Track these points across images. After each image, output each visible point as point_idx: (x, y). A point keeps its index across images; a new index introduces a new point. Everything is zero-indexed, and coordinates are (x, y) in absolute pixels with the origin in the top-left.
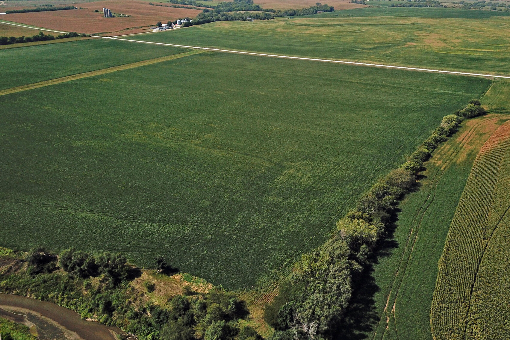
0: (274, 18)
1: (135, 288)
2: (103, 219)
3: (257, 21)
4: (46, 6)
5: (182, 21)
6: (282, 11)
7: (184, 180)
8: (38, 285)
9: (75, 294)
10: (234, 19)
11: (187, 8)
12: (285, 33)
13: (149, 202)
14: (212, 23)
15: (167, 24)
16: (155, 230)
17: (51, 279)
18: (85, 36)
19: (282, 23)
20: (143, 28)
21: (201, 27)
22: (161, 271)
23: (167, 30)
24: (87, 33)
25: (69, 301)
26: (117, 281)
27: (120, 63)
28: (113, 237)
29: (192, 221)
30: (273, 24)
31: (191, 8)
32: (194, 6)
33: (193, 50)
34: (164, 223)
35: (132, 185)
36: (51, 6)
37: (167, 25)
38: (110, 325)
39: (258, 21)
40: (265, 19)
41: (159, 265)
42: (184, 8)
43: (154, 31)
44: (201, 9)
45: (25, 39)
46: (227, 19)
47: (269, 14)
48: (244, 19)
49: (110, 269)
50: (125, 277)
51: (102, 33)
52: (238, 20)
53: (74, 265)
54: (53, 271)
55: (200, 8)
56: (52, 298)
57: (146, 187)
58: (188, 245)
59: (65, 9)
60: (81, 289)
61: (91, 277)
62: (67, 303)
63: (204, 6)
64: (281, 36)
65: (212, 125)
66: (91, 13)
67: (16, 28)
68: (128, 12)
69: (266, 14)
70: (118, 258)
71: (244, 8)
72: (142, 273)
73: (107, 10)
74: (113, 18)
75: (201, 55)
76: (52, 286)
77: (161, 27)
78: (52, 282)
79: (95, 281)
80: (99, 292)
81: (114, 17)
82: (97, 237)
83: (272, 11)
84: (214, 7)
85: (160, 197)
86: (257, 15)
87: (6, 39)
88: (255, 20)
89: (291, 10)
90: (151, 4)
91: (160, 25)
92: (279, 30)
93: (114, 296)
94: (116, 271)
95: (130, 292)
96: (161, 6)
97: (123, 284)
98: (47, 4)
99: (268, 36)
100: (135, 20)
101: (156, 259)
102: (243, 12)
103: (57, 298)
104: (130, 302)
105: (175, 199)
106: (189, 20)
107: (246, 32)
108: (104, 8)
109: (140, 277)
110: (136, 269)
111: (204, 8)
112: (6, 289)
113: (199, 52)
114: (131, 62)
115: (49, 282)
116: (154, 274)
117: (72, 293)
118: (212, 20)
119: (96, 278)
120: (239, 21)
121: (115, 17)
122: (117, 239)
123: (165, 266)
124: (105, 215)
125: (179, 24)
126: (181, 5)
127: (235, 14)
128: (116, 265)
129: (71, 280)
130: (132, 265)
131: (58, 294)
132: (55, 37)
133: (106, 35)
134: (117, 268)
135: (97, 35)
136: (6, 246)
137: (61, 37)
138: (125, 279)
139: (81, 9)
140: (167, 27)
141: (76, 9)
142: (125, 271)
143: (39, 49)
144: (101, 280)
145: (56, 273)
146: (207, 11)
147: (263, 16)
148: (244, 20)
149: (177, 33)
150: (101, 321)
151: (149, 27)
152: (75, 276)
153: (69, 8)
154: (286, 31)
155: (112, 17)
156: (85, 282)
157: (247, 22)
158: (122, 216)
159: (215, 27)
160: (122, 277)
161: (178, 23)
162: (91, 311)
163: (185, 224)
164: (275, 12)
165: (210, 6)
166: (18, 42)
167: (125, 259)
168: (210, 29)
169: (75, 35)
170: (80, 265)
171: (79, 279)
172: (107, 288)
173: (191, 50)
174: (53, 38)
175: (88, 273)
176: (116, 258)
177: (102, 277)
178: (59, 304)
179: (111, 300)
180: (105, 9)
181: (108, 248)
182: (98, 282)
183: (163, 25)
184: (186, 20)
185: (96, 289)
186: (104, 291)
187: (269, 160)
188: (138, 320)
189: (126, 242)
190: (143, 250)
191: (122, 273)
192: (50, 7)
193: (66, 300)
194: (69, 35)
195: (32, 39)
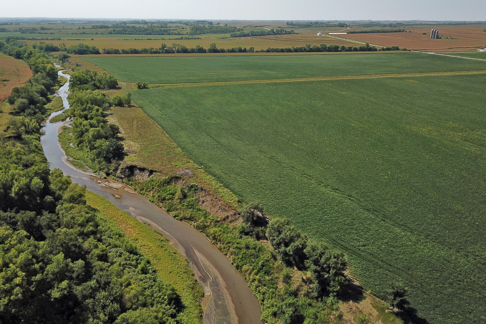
1: (344, 317)
2: (345, 202)
7: (477, 192)
8: (240, 249)
9: (269, 281)
13: (415, 203)
16: (410, 243)
17: (254, 248)
18: (406, 50)
20: (469, 48)
22: (396, 310)
24: (409, 49)
25: (259, 286)
26: (323, 292)
27: (433, 71)
28: (347, 229)
29: (476, 254)
34: (428, 239)
35: (400, 177)
41: (395, 299)
43: (482, 51)
45: (352, 49)
49: (319, 269)
50: (336, 292)
53: (280, 243)
54: (262, 239)
56: (245, 271)
57: (418, 184)
58: (459, 289)
60: (278, 278)
61: (296, 268)
62: (256, 288)
66: (418, 35)
68: (455, 36)
70: (335, 258)
72: (365, 298)
73: (436, 31)
76: (252, 257)
78: (253, 251)
79: (297, 275)
80: (295, 294)
81: (440, 38)
82: (328, 220)
85: (433, 202)
87: (338, 47)
93: (312, 311)
94: (326, 276)
95: (335, 318)
100: (462, 41)
101: (393, 288)
103: (250, 274)
105: (456, 213)
108: (432, 30)
109: (358, 303)
110: (359, 287)
112: (214, 238)
114: (446, 71)
115: (250, 251)
116: (382, 310)
117: (267, 278)
119: (300, 272)
122: (350, 233)
123: (405, 306)
124: (349, 199)
128: (329, 267)
129: (272, 260)
130: (355, 278)
131: (253, 269)
132: (377, 50)
134: (328, 272)
136: (235, 193)
137: (382, 50)
138: (335, 294)
139: (410, 32)
141: (406, 32)
142: (338, 281)
144: (305, 278)
151: (476, 48)
152: (279, 258)
153: (400, 31)
155: (438, 38)
156: (286, 270)
158: (370, 207)
160: (331, 289)
162: (275, 315)
163: (462, 253)
166: (346, 51)
167: (344, 264)
169: (397, 49)
170: (287, 245)
171: (281, 263)
172: (307, 295)
175: (294, 260)
176: (332, 257)
177: (307, 276)
178: (249, 283)
179: (305, 315)
181: (334, 241)
182: (301, 280)
185: (293, 288)
186: (302, 296)
189: (361, 243)
190: (380, 263)
191: (332, 283)
193: (256, 282)
194: (391, 49)
195: (358, 49)
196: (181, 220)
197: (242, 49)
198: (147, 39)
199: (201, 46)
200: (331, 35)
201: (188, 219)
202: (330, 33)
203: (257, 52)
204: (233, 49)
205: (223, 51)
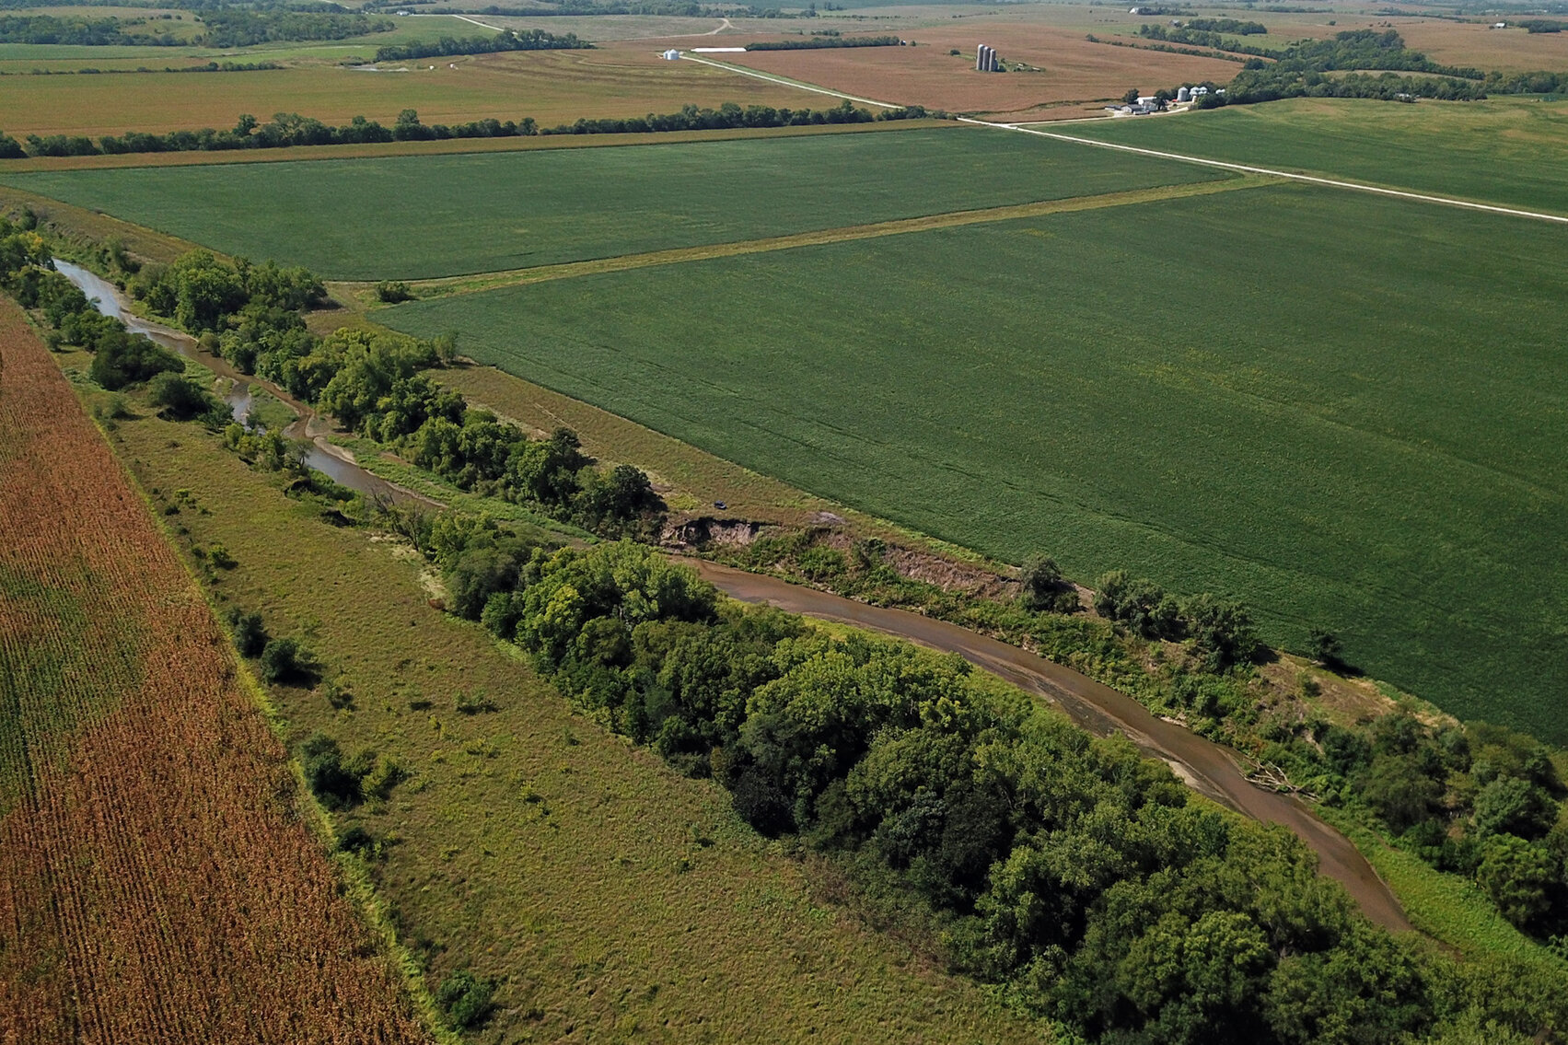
0: (1488, 96)
1: (1271, 682)
3: (1428, 103)
4: (826, 34)
5: (1193, 91)
6: (1507, 76)
8: (1047, 632)
9: (1129, 666)
10: (1353, 93)
11: (1194, 53)
12: (1533, 145)
14: (1284, 103)
15: (1152, 98)
17: (1073, 627)
18: (945, 117)
19: (1517, 114)
20: (1083, 106)
21: (1250, 112)
22: (1322, 663)
23: (1152, 114)
24: (950, 112)
25: (1118, 677)
26: (1226, 661)
30: (1488, 116)
31: (1208, 55)
32: (1215, 50)
33: (1243, 176)
35: (1193, 479)
36: (837, 34)
37: (1153, 101)
38: (1217, 740)
39: (1433, 104)
40: (1453, 98)
41: (1325, 647)
42: (1185, 52)
43: (1118, 114)
44: (1241, 60)
45: (810, 117)
46: (1329, 92)
47: (1464, 85)
48: (1386, 96)
50: (1248, 655)
51: (982, 113)
52: (1366, 96)
54: (1075, 612)
55: (1235, 55)
56: (1078, 662)
59: (876, 44)
60: (1141, 660)
61: (1163, 639)
62: (1114, 679)
63: (1248, 51)
64: (1519, 154)
65: (1357, 376)
66: (940, 57)
67: (776, 87)
68: (1034, 59)
69: (1453, 84)
70: (1238, 609)
71: (1375, 62)
72: (1281, 657)
73: (989, 49)
74: (1000, 74)
75: (1269, 188)
76: (1078, 639)
77: (1135, 106)
78: (1075, 631)
79: (1174, 650)
80: (1185, 672)
81: (1002, 70)
83: (1470, 74)
84: (1275, 55)
86: (1428, 84)
88: (1423, 100)
89: (1543, 73)
90: (1092, 39)
91: (1131, 99)
92: (1510, 133)
93: (1220, 686)
94: (1230, 637)
95: (1260, 687)
96: (1120, 44)
97: (1239, 668)
98: (826, 29)
99: (1475, 152)
100: (1057, 81)
102: (1376, 74)
104: (1261, 708)
106: (1211, 89)
107: (1399, 134)
108: (980, 46)
109: (1277, 663)
110: (1267, 644)
111: (1247, 57)
112: (980, 625)
113: (1263, 183)
115: (1068, 631)
116: (1308, 666)
117: (1123, 663)
118: (1283, 93)
119: (1175, 644)
120: (1370, 101)
121: (1005, 71)
123: (1335, 654)
125: (1182, 101)
126: (1176, 46)
127: (1349, 78)
128: (1231, 624)
129: (1117, 637)
131: (1092, 657)
132: (874, 116)
133: (992, 117)
134: (1233, 631)
135: (969, 117)
136: (966, 545)
137: (889, 117)
138: (1246, 658)
139: (914, 44)
140: (1153, 106)
141: (903, 44)
142: (1249, 641)
143: (847, 144)
144: (1188, 649)
145: (1081, 617)
146: (1259, 65)
147: (1443, 87)
148: (1386, 99)
149: (1185, 124)
150: (1196, 728)
151: (1102, 104)
152: (1128, 632)
153: (886, 43)
154: (1536, 138)
155: (997, 71)
156: (1150, 646)
157: (1395, 106)
159: (1293, 113)
160: (1240, 653)
161: (1179, 97)
162: (1171, 704)
164: (1481, 77)
165: (1267, 50)
166: (794, 123)
168: (1281, 120)
169: (921, 113)
171: (1137, 638)
172: (1202, 669)
173: (1238, 175)
174: (869, 119)
177: (1191, 645)
178: (1096, 678)
179: (1217, 694)
180: (982, 49)
182: (1181, 653)
183: (1140, 100)
184: (1204, 88)
185: (1178, 666)
187: (1549, 487)
188: (1287, 744)
191: (1241, 645)
192: (833, 38)
193: (1109, 672)
194: (907, 113)
195: (826, 117)
196: (886, 606)
197: (502, 126)
198: (82, 72)
199: (370, 120)
200: (704, 55)
201: (902, 603)
202: (698, 50)
203: (549, 133)
204: (474, 125)
205: (443, 134)
